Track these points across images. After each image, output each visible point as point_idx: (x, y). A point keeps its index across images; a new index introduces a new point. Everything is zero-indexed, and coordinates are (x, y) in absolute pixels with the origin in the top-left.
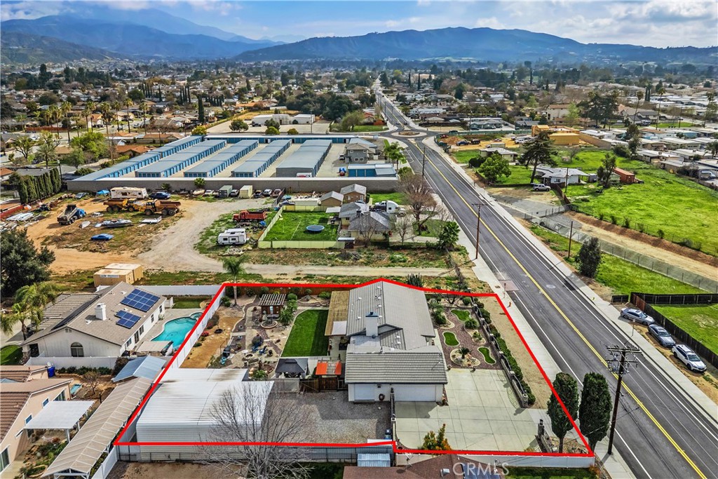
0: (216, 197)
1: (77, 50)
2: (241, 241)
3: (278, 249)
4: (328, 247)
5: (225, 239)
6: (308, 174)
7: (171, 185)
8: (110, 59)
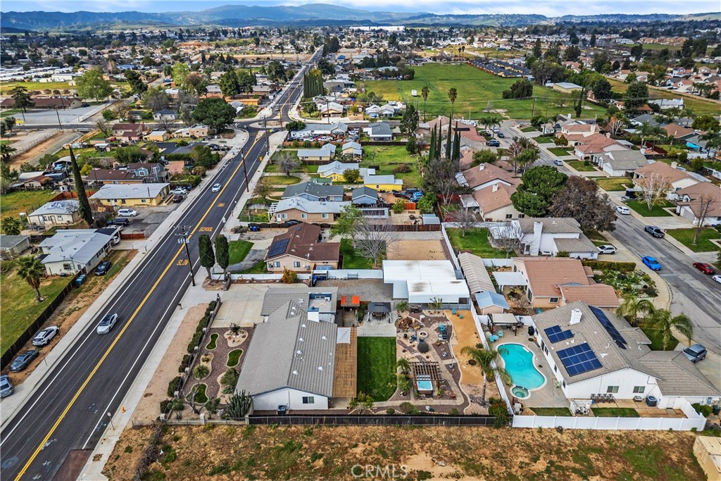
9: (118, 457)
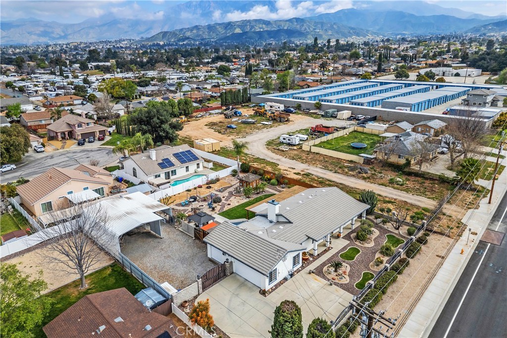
0: (323, 116)
1: (351, 31)
2: (294, 143)
3: (314, 153)
4: (350, 160)
5: (284, 139)
6: (406, 108)
7: (302, 105)
8: (371, 36)
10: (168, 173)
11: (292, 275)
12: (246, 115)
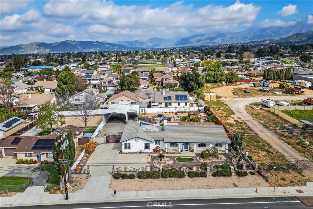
2: (268, 105)
3: (276, 114)
5: (263, 102)
9: (291, 182)
10: (167, 103)
11: (140, 153)
12: (272, 86)
